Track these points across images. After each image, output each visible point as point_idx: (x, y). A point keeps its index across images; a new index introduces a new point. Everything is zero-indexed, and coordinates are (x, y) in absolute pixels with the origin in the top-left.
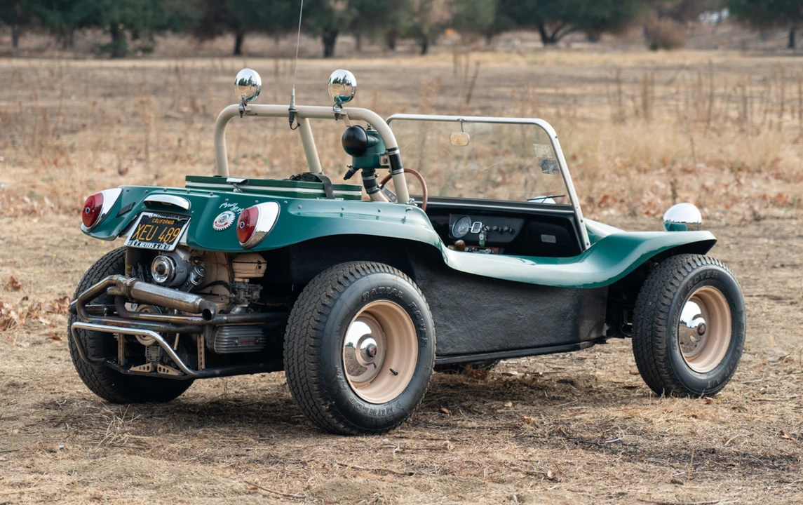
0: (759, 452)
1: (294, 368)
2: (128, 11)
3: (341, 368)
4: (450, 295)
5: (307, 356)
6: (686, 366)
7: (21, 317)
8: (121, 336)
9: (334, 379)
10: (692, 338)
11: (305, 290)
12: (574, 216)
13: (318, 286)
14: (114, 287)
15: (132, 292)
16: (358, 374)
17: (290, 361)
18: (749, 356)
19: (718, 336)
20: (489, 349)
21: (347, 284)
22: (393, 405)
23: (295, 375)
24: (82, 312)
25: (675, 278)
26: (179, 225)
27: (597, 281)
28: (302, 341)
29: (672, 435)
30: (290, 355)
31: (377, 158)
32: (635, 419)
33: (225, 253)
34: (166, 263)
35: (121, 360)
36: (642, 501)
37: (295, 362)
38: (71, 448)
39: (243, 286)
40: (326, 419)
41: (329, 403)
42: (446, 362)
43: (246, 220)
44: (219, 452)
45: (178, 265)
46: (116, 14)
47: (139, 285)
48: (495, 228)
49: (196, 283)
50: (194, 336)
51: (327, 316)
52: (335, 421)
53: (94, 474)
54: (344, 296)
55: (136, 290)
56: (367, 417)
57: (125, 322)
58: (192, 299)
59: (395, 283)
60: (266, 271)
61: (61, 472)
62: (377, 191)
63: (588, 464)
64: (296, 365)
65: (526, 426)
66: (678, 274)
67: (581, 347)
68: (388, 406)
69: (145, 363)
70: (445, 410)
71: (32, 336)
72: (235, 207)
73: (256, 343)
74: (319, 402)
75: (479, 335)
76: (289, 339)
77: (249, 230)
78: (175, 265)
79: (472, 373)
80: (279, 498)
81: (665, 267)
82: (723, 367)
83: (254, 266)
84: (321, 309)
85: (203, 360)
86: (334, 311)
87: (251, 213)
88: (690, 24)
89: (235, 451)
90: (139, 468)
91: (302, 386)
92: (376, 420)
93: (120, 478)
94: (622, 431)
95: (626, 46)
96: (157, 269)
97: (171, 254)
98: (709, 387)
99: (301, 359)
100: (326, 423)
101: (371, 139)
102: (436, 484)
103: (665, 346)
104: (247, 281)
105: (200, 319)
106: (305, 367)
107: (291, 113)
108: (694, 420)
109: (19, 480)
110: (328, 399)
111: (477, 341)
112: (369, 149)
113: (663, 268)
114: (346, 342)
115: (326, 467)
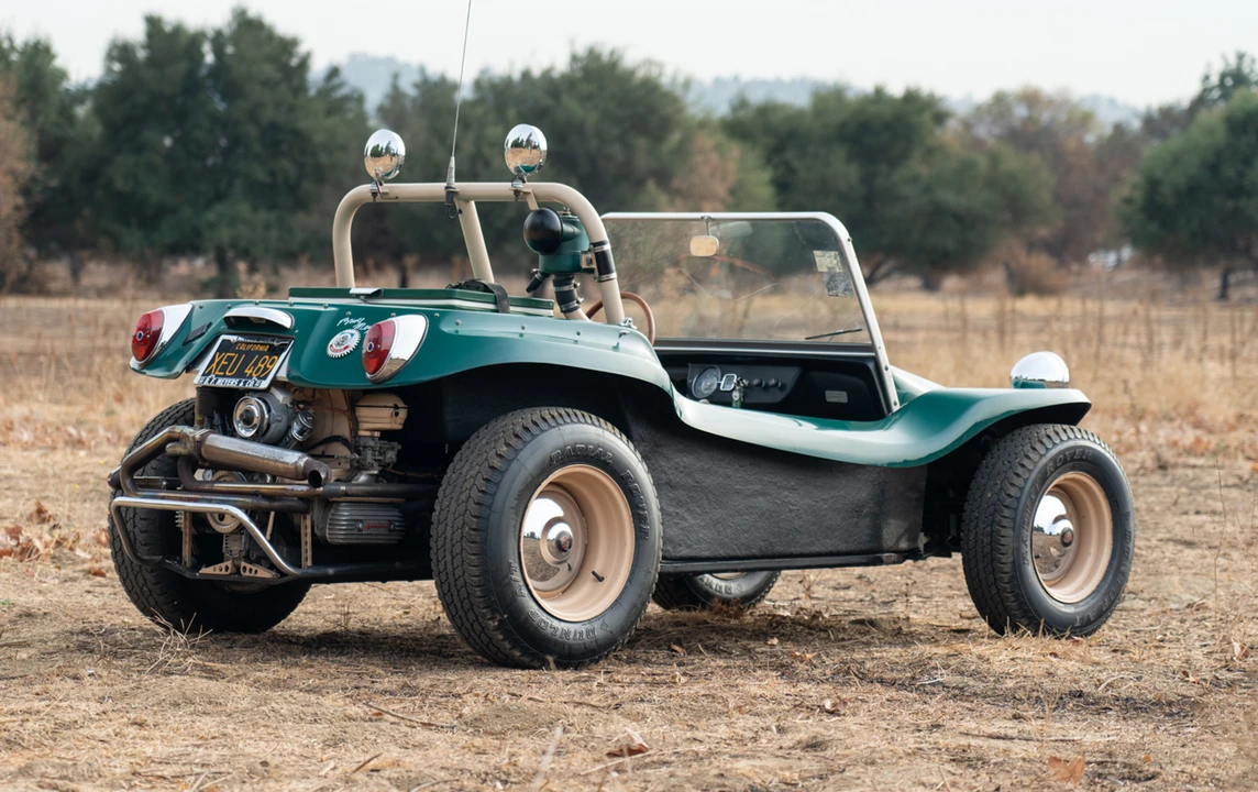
0: (1150, 697)
1: (446, 563)
2: (242, 230)
3: (517, 565)
4: (685, 467)
5: (466, 545)
6: (1042, 591)
7: (46, 546)
8: (188, 515)
9: (507, 580)
10: (1052, 550)
11: (464, 447)
12: (876, 360)
13: (484, 441)
14: (176, 444)
15: (203, 450)
16: (544, 579)
17: (441, 554)
18: (1142, 602)
19: (1093, 549)
20: (744, 553)
21: (527, 437)
22: (597, 625)
23: (447, 574)
24: (128, 482)
25: (1028, 457)
26: (275, 351)
27: (909, 459)
28: (459, 522)
29: (1018, 676)
30: (440, 543)
31: (576, 258)
32: (965, 656)
33: (344, 391)
34: (254, 406)
35: (187, 559)
36: (967, 734)
37: (447, 554)
38: (105, 673)
39: (371, 443)
40: (494, 642)
41: (499, 617)
42: (678, 570)
43: (377, 341)
44: (331, 684)
45: (273, 411)
46: (224, 235)
47: (213, 439)
48: (756, 382)
49: (299, 438)
50: (296, 518)
51: (497, 484)
52: (507, 645)
53: (137, 701)
54: (523, 455)
55: (209, 446)
56: (556, 641)
57: (193, 496)
58: (293, 458)
59: (602, 440)
60: (407, 420)
61: (88, 699)
62: (576, 308)
63: (888, 700)
64: (449, 558)
65: (797, 664)
66: (1031, 451)
67: (884, 559)
68: (589, 626)
69: (222, 561)
70: (677, 648)
71: (63, 571)
72: (360, 323)
73: (390, 531)
74: (484, 616)
75: (729, 531)
76: (439, 520)
77: (380, 355)
78: (269, 411)
79: (721, 610)
80: (414, 727)
81: (1012, 441)
82: (1100, 595)
83: (388, 412)
84: (487, 474)
85: (309, 554)
86: (507, 477)
87: (384, 329)
88: (1075, 267)
89: (355, 683)
90: (205, 691)
91: (458, 591)
92: (570, 647)
93: (176, 705)
94: (944, 671)
95: (979, 291)
96: (241, 416)
97: (262, 394)
98: (1078, 624)
99: (457, 549)
100: (494, 649)
101: (568, 228)
102: (653, 713)
103: (1011, 559)
104: (377, 434)
105: (305, 488)
106: (463, 561)
107: (448, 193)
108: (1055, 660)
109: (23, 708)
110: (497, 611)
111: (726, 540)
112: (566, 244)
113: (1009, 443)
114: (526, 530)
115: (490, 697)
